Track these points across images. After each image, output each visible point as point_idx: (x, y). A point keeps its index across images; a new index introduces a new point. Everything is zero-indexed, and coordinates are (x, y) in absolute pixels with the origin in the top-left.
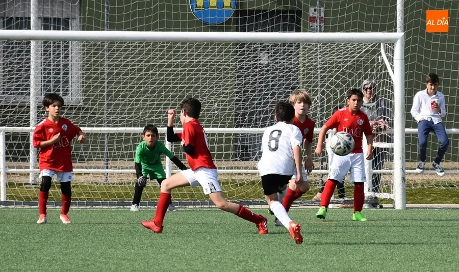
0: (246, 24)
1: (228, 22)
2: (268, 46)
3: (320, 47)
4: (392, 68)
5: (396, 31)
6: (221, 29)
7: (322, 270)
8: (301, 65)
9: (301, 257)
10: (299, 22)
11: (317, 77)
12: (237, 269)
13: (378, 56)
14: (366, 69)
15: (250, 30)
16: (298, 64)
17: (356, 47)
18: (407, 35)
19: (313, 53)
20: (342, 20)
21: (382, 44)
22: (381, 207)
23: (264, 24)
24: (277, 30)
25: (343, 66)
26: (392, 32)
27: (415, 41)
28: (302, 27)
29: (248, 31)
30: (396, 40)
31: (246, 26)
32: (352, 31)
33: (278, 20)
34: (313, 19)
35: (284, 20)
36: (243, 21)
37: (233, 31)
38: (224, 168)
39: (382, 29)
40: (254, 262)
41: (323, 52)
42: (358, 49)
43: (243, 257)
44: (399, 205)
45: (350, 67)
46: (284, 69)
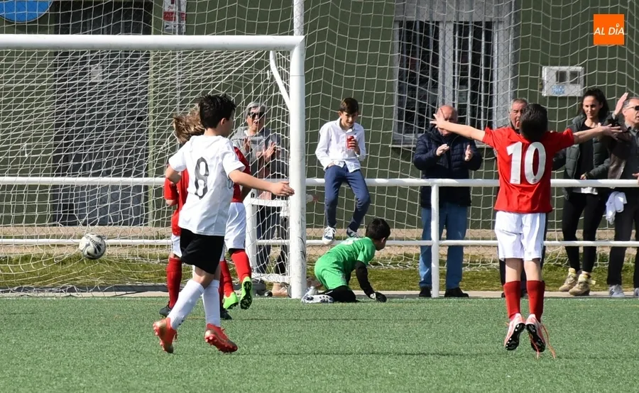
0: (69, 22)
1: (43, 19)
2: (102, 56)
3: (180, 57)
4: (287, 88)
5: (292, 34)
6: (32, 30)
7: (182, 388)
8: (151, 84)
9: (150, 369)
10: (148, 20)
11: (175, 102)
12: (55, 387)
13: (266, 70)
14: (248, 90)
15: (75, 31)
16: (147, 83)
17: (233, 57)
18: (309, 40)
19: (168, 67)
20: (212, 17)
21: (271, 52)
22: (270, 294)
23: (97, 23)
24: (116, 31)
25: (214, 85)
26: (286, 34)
27: (320, 48)
28: (152, 26)
29: (73, 33)
30: (292, 47)
31: (69, 25)
32: (228, 34)
33: (117, 16)
34: (169, 16)
35: (127, 16)
36: (66, 18)
37: (50, 33)
38: (36, 237)
39: (272, 31)
40: (80, 376)
41: (183, 65)
42: (236, 60)
43: (65, 369)
44: (296, 293)
45: (225, 86)
46: (126, 91)
